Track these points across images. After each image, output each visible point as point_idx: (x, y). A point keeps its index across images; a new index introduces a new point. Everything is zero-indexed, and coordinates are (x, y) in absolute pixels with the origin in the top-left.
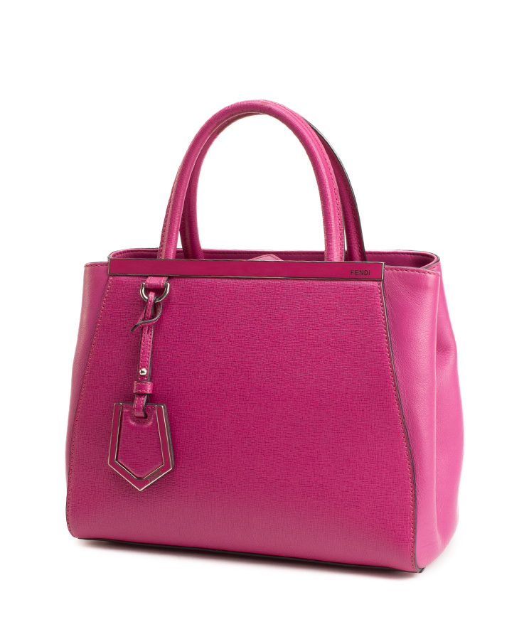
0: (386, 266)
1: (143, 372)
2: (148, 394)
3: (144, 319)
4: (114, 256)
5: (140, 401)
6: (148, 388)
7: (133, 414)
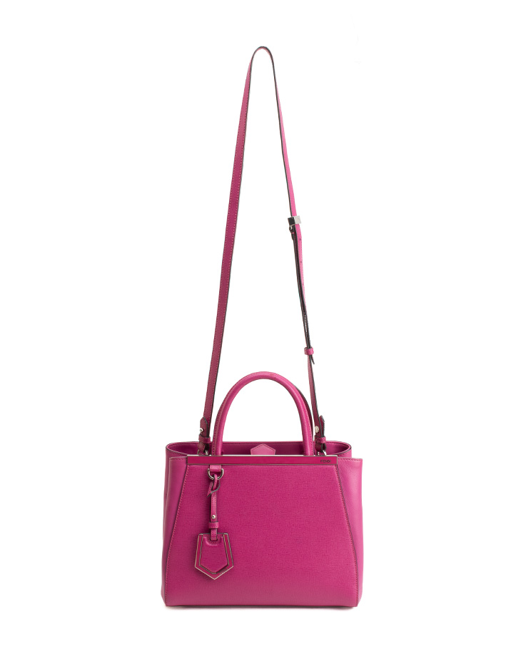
1: (213, 517)
2: (217, 529)
3: (212, 490)
5: (214, 532)
6: (217, 525)
7: (210, 539)
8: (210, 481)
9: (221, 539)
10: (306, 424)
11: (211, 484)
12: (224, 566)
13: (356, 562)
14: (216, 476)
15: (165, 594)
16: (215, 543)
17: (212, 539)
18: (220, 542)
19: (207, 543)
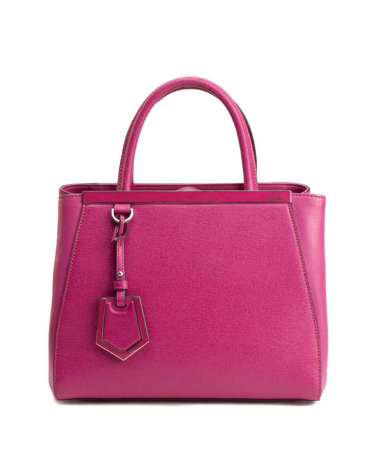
0: (293, 194)
1: (120, 274)
2: (125, 290)
3: (117, 236)
4: (64, 188)
5: (121, 295)
6: (125, 285)
7: (115, 305)
8: (114, 224)
9: (131, 304)
10: (247, 150)
11: (116, 229)
12: (136, 342)
13: (318, 338)
14: (122, 217)
15: (54, 383)
16: (123, 311)
17: (119, 304)
18: (130, 308)
19: (112, 310)
